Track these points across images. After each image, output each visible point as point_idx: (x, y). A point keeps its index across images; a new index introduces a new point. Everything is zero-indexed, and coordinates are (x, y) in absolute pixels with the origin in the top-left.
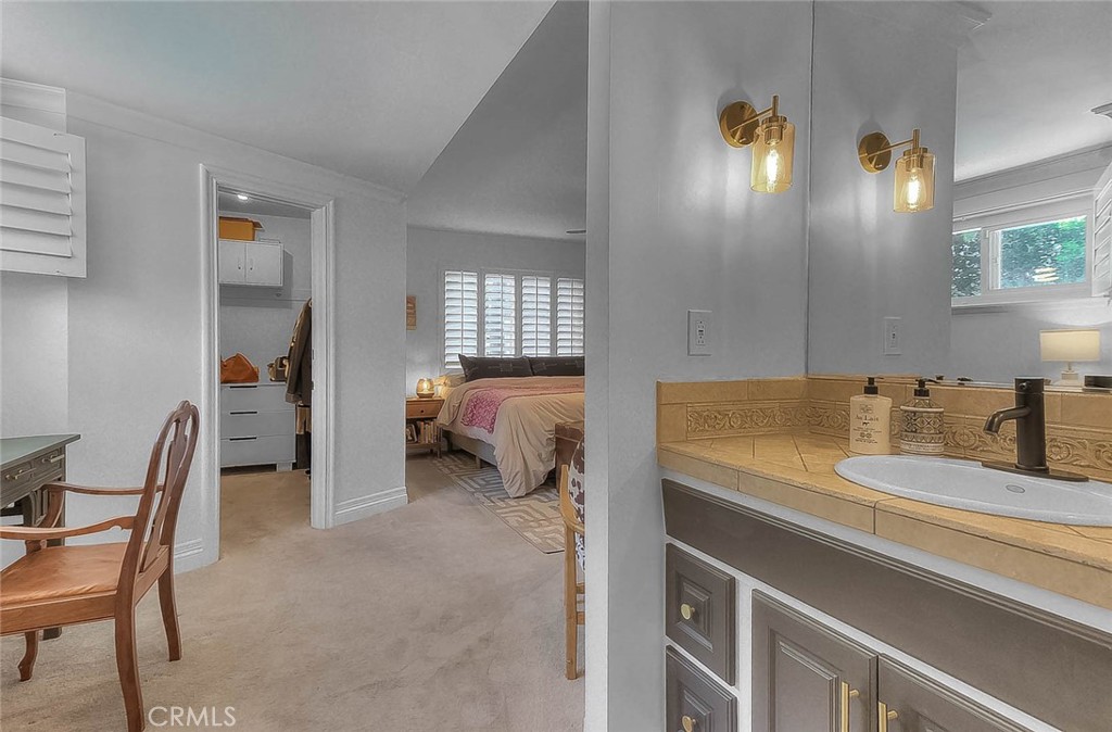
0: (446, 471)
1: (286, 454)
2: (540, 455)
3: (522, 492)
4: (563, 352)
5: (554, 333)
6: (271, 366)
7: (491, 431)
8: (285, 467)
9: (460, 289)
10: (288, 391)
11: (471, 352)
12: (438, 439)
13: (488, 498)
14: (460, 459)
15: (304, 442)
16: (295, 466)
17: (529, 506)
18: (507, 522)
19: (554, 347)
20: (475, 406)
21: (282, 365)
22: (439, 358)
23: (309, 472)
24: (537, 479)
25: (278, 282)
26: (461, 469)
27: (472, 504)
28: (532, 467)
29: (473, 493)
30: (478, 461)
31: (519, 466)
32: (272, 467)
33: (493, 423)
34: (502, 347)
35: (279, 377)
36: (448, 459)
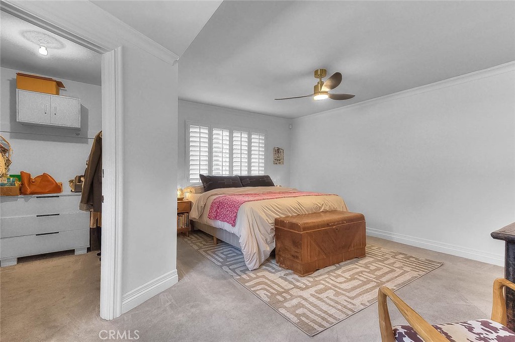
0: (196, 248)
1: (82, 242)
2: (266, 240)
3: (257, 266)
4: (255, 173)
5: (249, 163)
6: (71, 181)
7: (234, 225)
8: (81, 251)
9: (198, 135)
10: (81, 202)
11: (205, 173)
12: (187, 225)
13: (233, 270)
14: (201, 237)
15: (96, 234)
16: (89, 250)
17: (264, 276)
18: (259, 297)
19: (249, 170)
20: (218, 207)
21: (80, 181)
22: (186, 176)
23: (99, 254)
24: (265, 256)
25: (77, 125)
26: (204, 245)
27: (225, 278)
28: (262, 249)
29: (221, 267)
30: (215, 240)
31: (255, 250)
32: (71, 252)
33: (235, 220)
34: (221, 170)
35: (77, 189)
36: (193, 237)
